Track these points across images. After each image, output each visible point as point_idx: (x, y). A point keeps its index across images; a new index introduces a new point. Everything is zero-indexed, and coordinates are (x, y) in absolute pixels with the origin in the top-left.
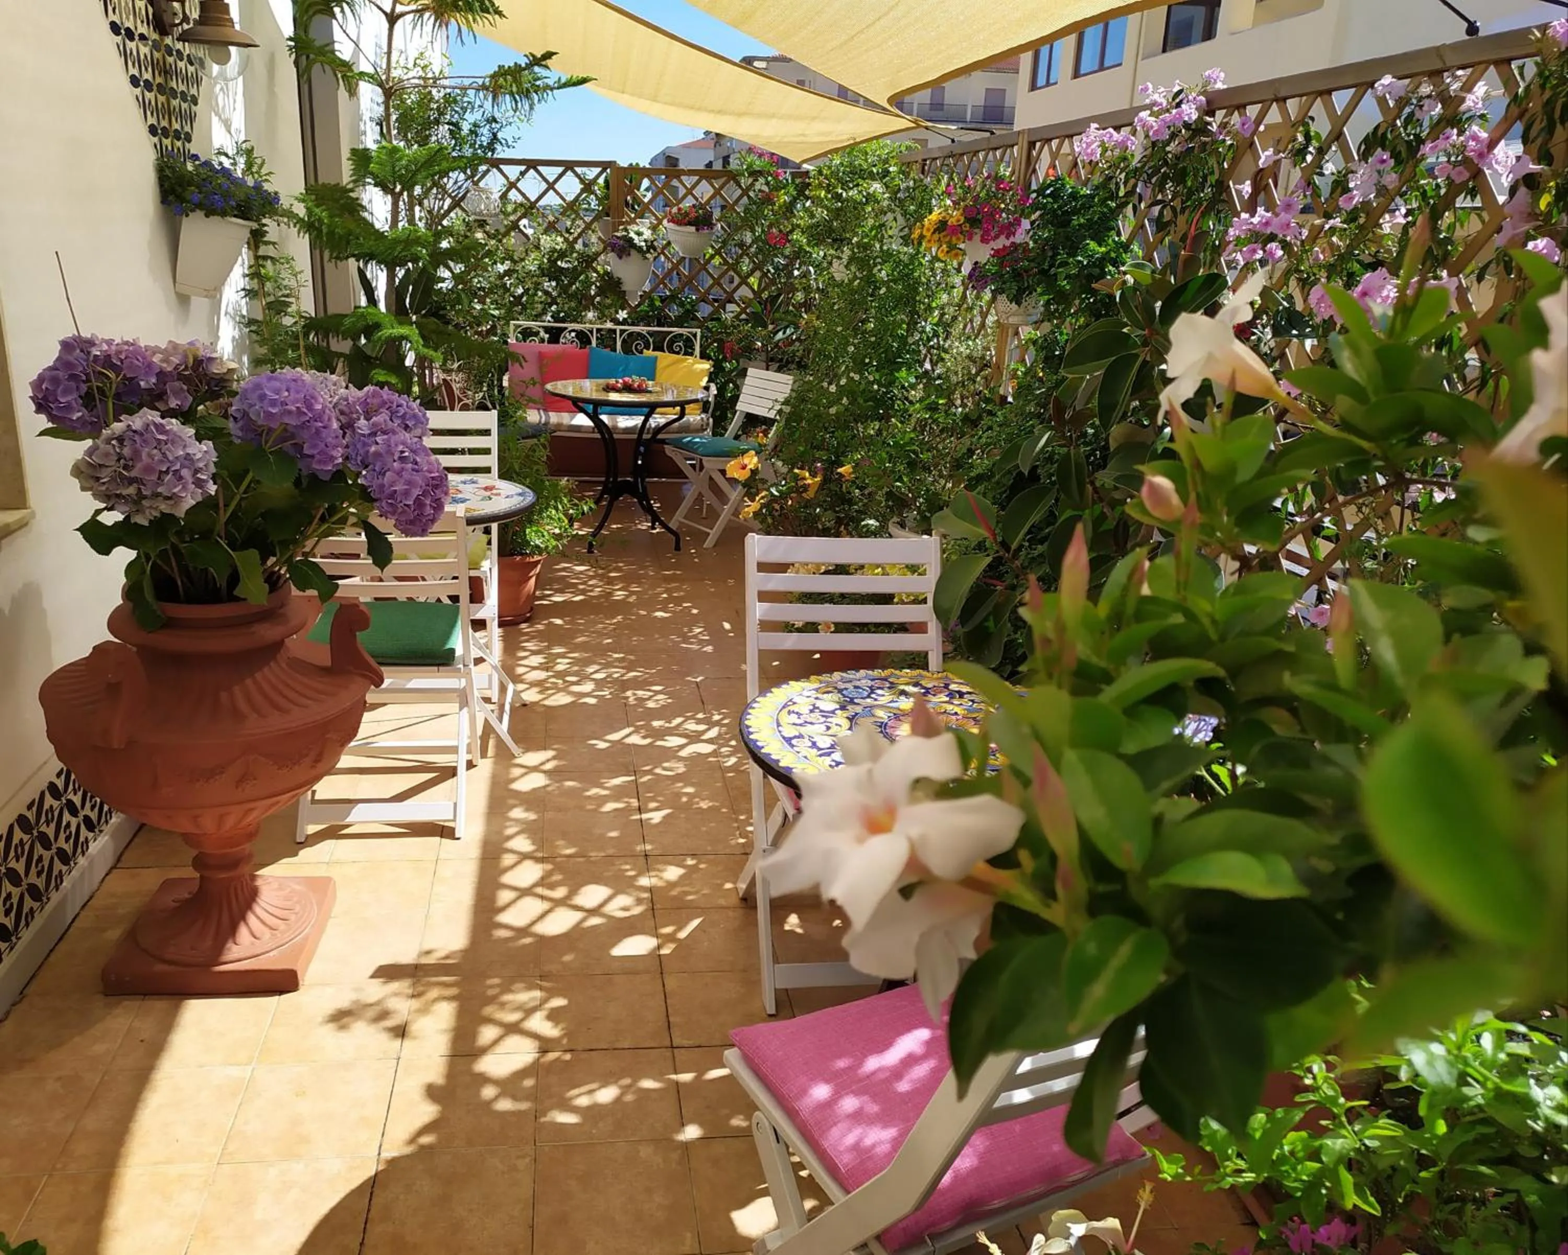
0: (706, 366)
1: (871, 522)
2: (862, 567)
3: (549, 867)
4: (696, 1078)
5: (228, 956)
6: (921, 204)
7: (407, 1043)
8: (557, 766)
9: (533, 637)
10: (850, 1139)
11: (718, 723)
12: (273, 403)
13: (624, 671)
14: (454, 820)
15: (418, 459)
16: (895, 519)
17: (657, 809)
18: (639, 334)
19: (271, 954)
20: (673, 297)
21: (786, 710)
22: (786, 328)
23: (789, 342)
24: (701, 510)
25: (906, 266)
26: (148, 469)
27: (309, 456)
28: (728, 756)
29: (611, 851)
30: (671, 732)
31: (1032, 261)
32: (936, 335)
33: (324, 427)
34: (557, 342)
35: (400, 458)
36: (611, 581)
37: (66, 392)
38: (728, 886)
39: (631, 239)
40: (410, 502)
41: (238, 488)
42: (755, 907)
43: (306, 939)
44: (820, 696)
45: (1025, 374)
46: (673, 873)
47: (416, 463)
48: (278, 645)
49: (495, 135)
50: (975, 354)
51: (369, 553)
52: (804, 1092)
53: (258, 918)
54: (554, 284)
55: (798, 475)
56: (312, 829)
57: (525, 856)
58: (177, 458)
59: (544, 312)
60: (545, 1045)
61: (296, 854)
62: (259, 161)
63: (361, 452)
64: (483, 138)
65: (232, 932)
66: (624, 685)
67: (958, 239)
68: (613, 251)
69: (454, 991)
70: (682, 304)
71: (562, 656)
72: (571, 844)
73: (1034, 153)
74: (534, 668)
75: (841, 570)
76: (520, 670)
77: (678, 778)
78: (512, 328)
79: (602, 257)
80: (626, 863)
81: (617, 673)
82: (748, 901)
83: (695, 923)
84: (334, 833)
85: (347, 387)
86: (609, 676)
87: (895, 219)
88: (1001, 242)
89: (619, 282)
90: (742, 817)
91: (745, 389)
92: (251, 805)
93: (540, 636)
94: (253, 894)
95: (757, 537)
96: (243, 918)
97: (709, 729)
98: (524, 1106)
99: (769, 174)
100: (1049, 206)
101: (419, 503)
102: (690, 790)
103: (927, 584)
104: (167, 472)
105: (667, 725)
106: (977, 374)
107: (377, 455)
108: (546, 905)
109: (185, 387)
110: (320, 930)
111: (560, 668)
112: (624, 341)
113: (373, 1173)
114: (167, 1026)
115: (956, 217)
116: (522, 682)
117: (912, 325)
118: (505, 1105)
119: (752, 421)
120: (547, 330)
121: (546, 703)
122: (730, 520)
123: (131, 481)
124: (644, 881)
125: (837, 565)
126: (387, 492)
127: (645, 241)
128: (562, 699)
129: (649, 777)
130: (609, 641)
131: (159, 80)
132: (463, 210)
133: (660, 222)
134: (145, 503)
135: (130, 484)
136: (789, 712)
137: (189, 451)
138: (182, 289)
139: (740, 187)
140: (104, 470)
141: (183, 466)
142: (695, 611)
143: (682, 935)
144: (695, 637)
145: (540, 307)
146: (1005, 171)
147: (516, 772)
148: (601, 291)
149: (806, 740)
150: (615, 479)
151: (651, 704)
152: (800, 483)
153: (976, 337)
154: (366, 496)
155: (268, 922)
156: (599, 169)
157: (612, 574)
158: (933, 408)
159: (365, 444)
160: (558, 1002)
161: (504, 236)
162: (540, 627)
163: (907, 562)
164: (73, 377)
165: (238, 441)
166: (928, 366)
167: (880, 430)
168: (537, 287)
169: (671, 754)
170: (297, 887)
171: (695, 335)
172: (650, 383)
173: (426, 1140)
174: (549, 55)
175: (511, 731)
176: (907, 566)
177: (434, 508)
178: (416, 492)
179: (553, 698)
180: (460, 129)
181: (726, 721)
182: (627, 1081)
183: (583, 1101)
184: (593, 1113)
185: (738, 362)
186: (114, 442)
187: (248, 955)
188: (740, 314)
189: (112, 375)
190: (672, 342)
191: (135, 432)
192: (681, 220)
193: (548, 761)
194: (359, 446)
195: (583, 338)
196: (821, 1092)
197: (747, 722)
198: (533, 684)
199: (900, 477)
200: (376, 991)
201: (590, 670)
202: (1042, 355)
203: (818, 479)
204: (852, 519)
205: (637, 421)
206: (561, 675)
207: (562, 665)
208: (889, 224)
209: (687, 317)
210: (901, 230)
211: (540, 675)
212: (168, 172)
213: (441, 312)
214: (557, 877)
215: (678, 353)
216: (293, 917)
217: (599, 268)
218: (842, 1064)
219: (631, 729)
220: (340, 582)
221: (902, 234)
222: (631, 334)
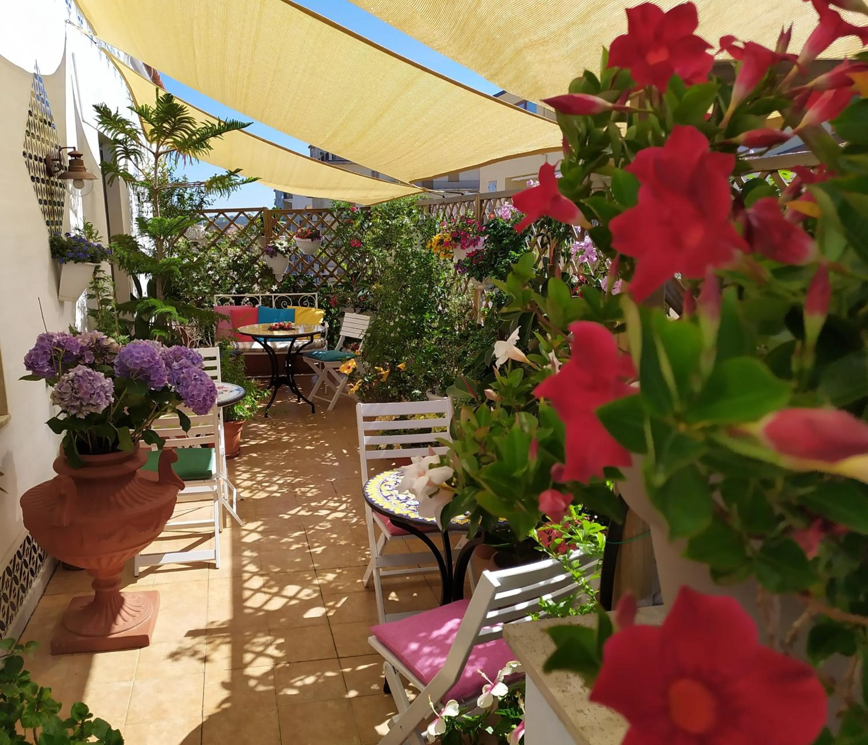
0: (322, 312)
1: (417, 391)
2: (414, 416)
3: (267, 578)
4: (352, 670)
5: (114, 631)
6: (430, 228)
7: (207, 664)
8: (265, 529)
9: (242, 464)
10: (428, 663)
11: (345, 502)
12: (137, 358)
13: (293, 478)
14: (215, 559)
15: (202, 379)
16: (429, 390)
17: (318, 547)
18: (283, 297)
19: (134, 628)
20: (301, 276)
21: (384, 484)
22: (363, 289)
23: (366, 296)
24: (324, 390)
25: (425, 259)
26: (86, 393)
27: (152, 381)
28: (352, 518)
29: (297, 569)
30: (322, 508)
31: (486, 260)
32: (443, 292)
33: (160, 367)
34: (240, 304)
35: (195, 379)
36: (280, 432)
37: (42, 359)
38: (359, 581)
39: (277, 248)
40: (201, 399)
41: (119, 399)
42: (374, 591)
43: (150, 621)
44: (399, 477)
45: (489, 313)
46: (330, 577)
47: (201, 380)
48: (133, 473)
49: (202, 199)
50: (463, 303)
51: (181, 425)
52: (406, 647)
53: (125, 611)
54: (236, 273)
55: (377, 370)
56: (141, 569)
57: (254, 574)
58: (98, 387)
59: (231, 288)
60: (277, 660)
61: (136, 582)
62: (95, 231)
63: (176, 377)
64: (196, 202)
65: (114, 620)
66: (293, 486)
67: (449, 248)
68: (267, 254)
69: (228, 640)
70: (306, 280)
71: (259, 473)
72: (277, 566)
73: (484, 205)
74: (245, 480)
75: (403, 418)
76: (238, 482)
77: (327, 530)
78: (215, 299)
79: (262, 257)
80: (306, 574)
81: (289, 480)
82: (370, 588)
83: (344, 600)
84: (153, 570)
85: (162, 346)
86: (286, 482)
87: (417, 236)
88: (471, 249)
89: (271, 270)
90: (363, 548)
91: (344, 324)
92: (125, 552)
93: (246, 463)
94: (122, 601)
95: (362, 404)
96: (119, 612)
97: (340, 505)
98: (271, 688)
99: (348, 209)
100: (492, 233)
101: (204, 399)
102: (335, 536)
103: (446, 422)
104: (94, 394)
105: (319, 504)
106: (465, 313)
107: (184, 378)
108: (267, 597)
109: (92, 353)
110: (156, 617)
111: (259, 479)
112: (276, 302)
113: (201, 723)
114: (88, 666)
115: (448, 237)
116: (240, 487)
117: (431, 289)
118: (261, 688)
119: (348, 340)
120: (233, 298)
121: (254, 497)
122: (341, 395)
123: (78, 399)
124: (316, 582)
125: (401, 416)
126: (190, 395)
127: (285, 248)
128: (262, 495)
129: (312, 531)
130: (283, 463)
131: (49, 198)
132: (185, 237)
133: (292, 237)
134: (84, 408)
135: (77, 400)
136: (385, 485)
137: (103, 383)
138: (61, 298)
139: (334, 216)
140: (66, 395)
141: (101, 391)
142: (327, 445)
143: (339, 605)
144: (329, 458)
145: (229, 286)
146: (471, 213)
147: (244, 533)
148: (261, 275)
149: (394, 497)
150: (277, 376)
151: (309, 495)
152: (378, 374)
153: (464, 294)
154: (179, 398)
155: (129, 613)
156: (257, 212)
157: (280, 428)
158: (445, 332)
159: (177, 374)
160: (281, 641)
161: (208, 249)
162: (245, 458)
163: (436, 412)
164: (45, 353)
165: (118, 376)
166: (440, 308)
167: (418, 344)
168: (227, 274)
169: (323, 518)
170: (141, 596)
171: (314, 296)
172: (292, 324)
173: (226, 706)
174: (238, 170)
175: (237, 512)
176: (437, 414)
177: (211, 401)
178: (203, 394)
179: (258, 494)
180: (184, 198)
181: (349, 501)
182: (319, 674)
183: (299, 684)
184: (303, 689)
185: (338, 309)
186: (70, 382)
187: (123, 629)
188: (338, 282)
189: (60, 350)
190: (303, 300)
191: (78, 376)
192: (303, 236)
193: (258, 527)
194: (175, 375)
195: (254, 301)
196: (414, 646)
197: (366, 491)
198: (246, 488)
199: (430, 368)
200: (189, 642)
201: (275, 479)
202: (496, 304)
203: (388, 371)
204: (407, 391)
205: (286, 344)
206: (260, 483)
207: (260, 477)
208: (414, 238)
209: (309, 287)
210: (421, 241)
211: (248, 483)
212: (56, 243)
213: (177, 293)
214: (272, 583)
215: (306, 306)
216: (142, 610)
217: (260, 263)
218: (422, 635)
219: (300, 508)
220: (166, 440)
221: (421, 243)
222: (280, 298)
